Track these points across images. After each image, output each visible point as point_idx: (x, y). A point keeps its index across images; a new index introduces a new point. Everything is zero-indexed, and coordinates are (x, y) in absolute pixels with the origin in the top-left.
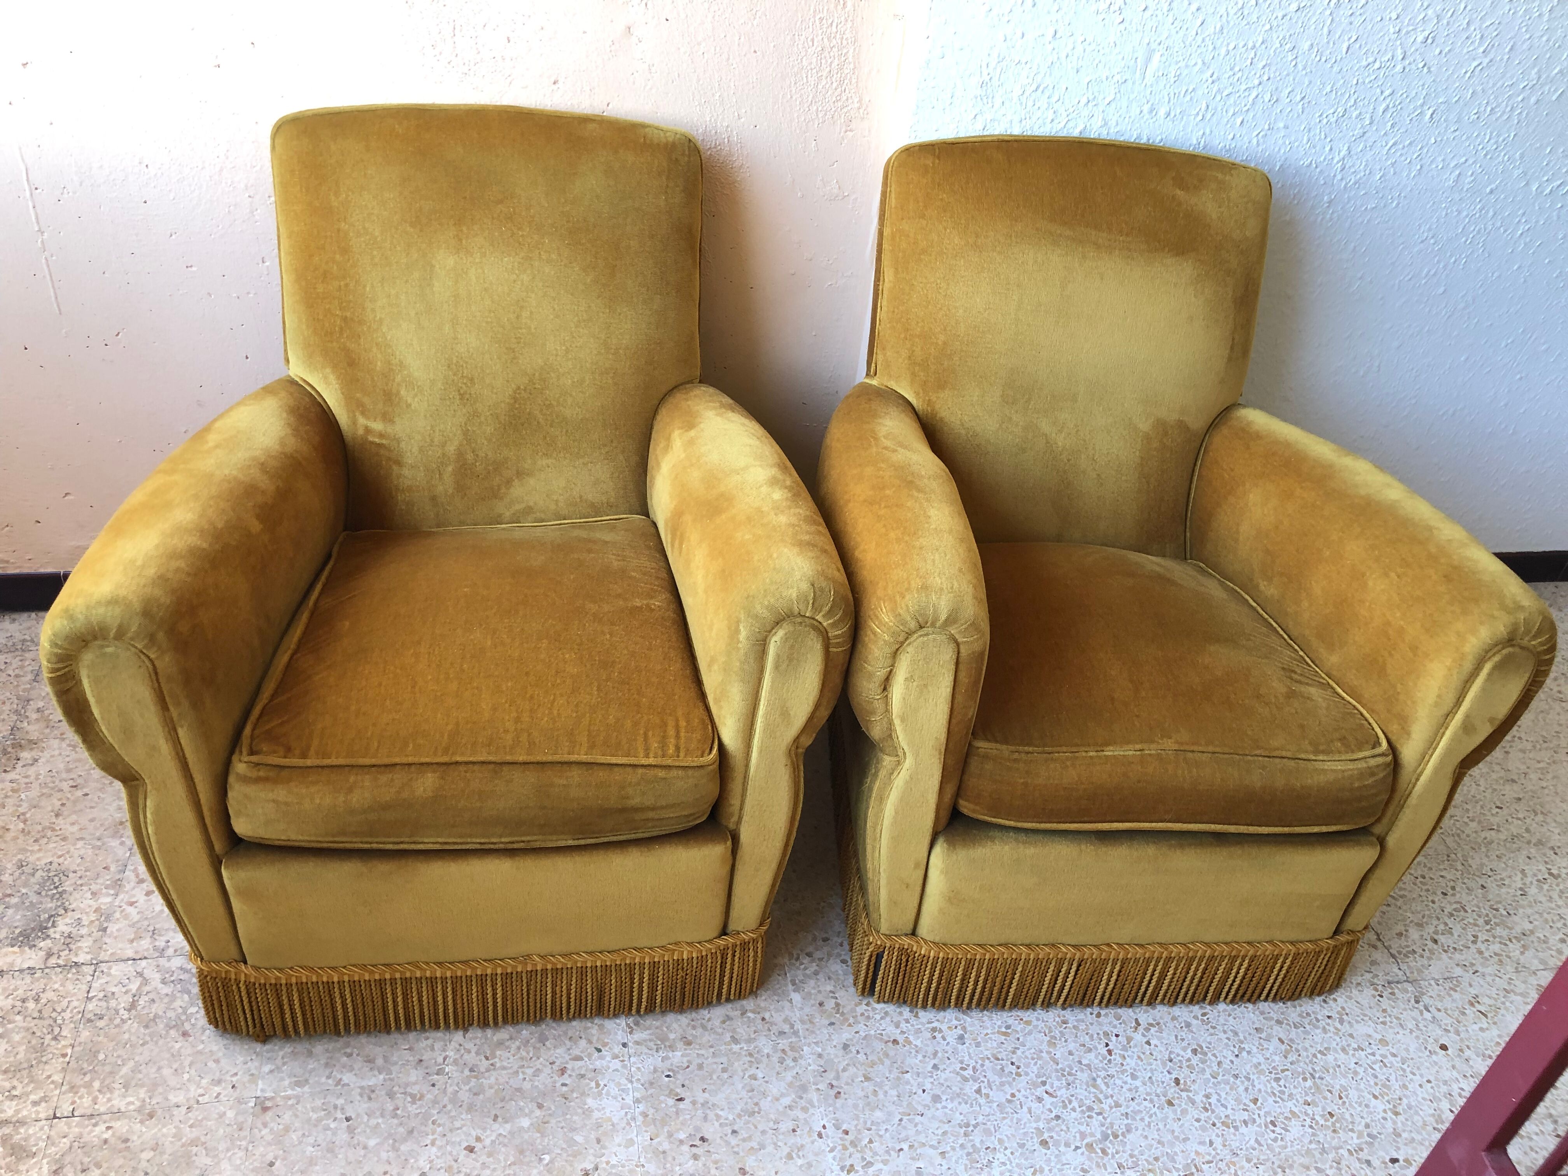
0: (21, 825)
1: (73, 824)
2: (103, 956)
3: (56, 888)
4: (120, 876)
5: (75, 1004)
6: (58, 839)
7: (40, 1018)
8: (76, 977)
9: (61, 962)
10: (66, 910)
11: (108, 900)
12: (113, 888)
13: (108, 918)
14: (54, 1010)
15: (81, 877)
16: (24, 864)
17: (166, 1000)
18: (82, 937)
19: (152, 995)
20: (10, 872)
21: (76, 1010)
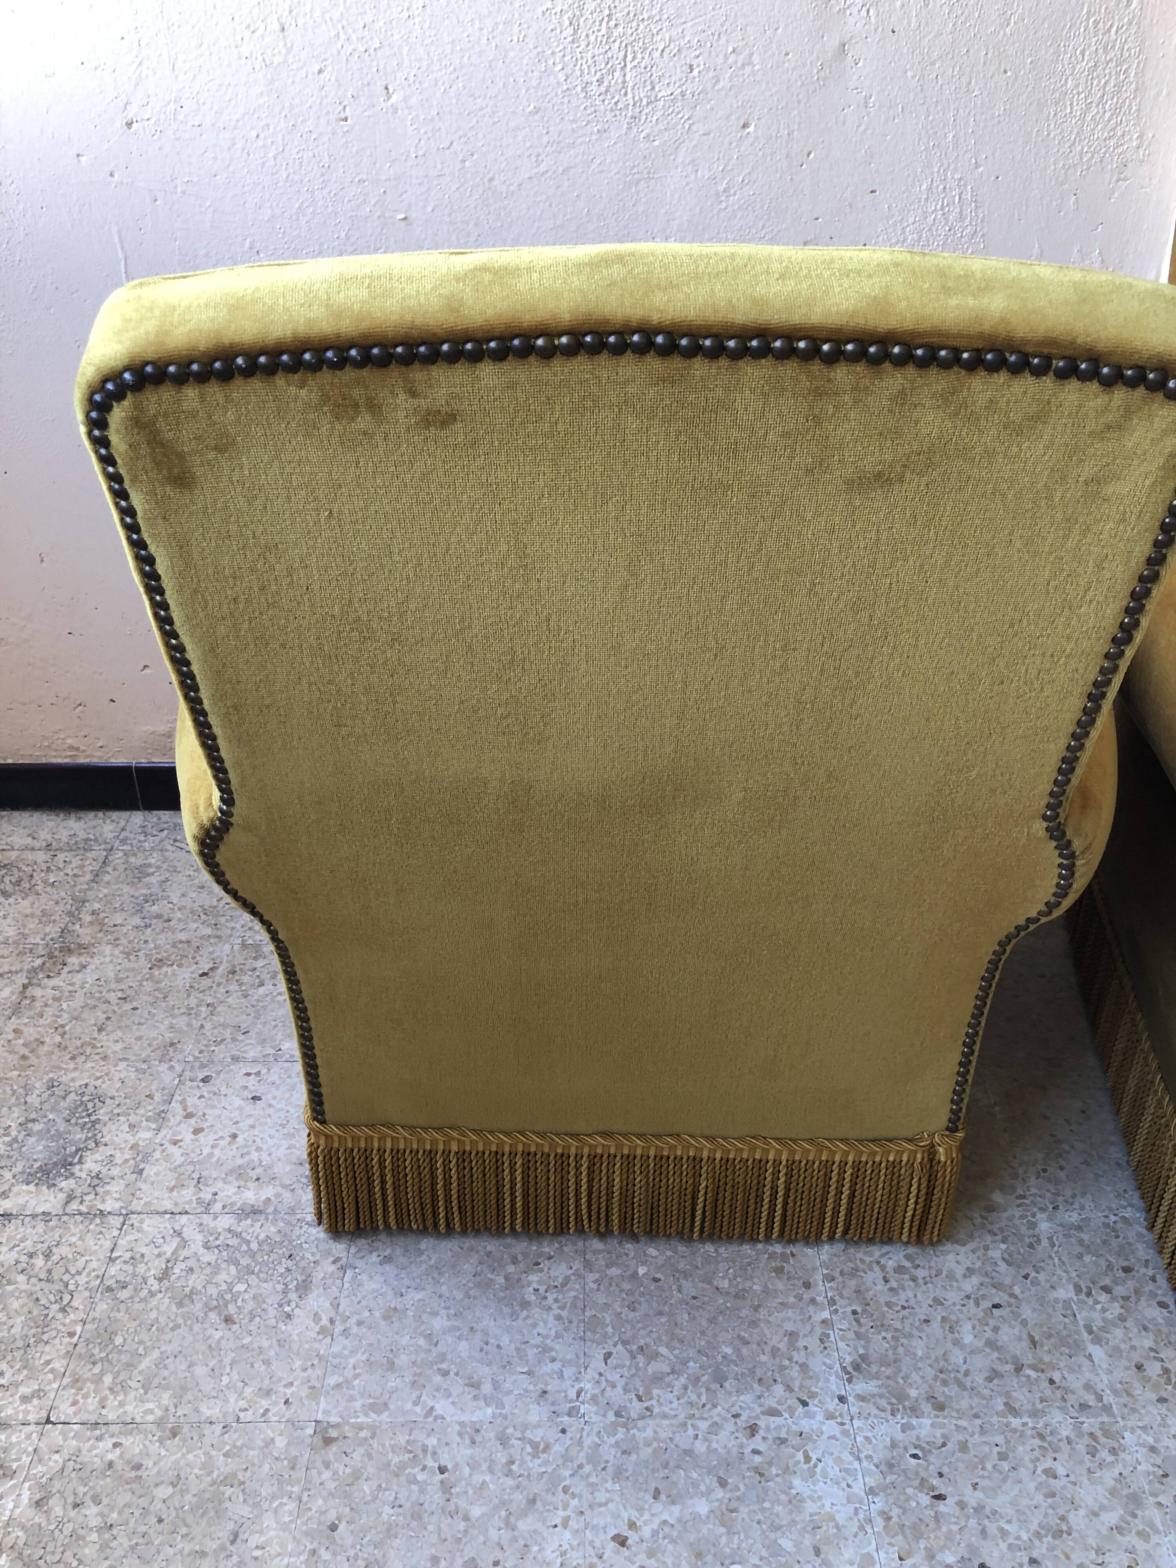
0: (58, 1039)
1: (117, 1041)
2: (136, 1206)
3: (89, 1115)
4: (165, 1108)
5: (94, 1264)
6: (97, 1057)
7: (48, 1281)
8: (99, 1229)
9: (84, 1209)
10: (97, 1144)
11: (148, 1135)
12: (156, 1121)
13: (146, 1157)
14: (67, 1271)
15: (119, 1105)
16: (56, 1084)
17: (208, 1271)
18: (113, 1178)
19: (191, 1263)
20: (38, 1092)
21: (93, 1274)
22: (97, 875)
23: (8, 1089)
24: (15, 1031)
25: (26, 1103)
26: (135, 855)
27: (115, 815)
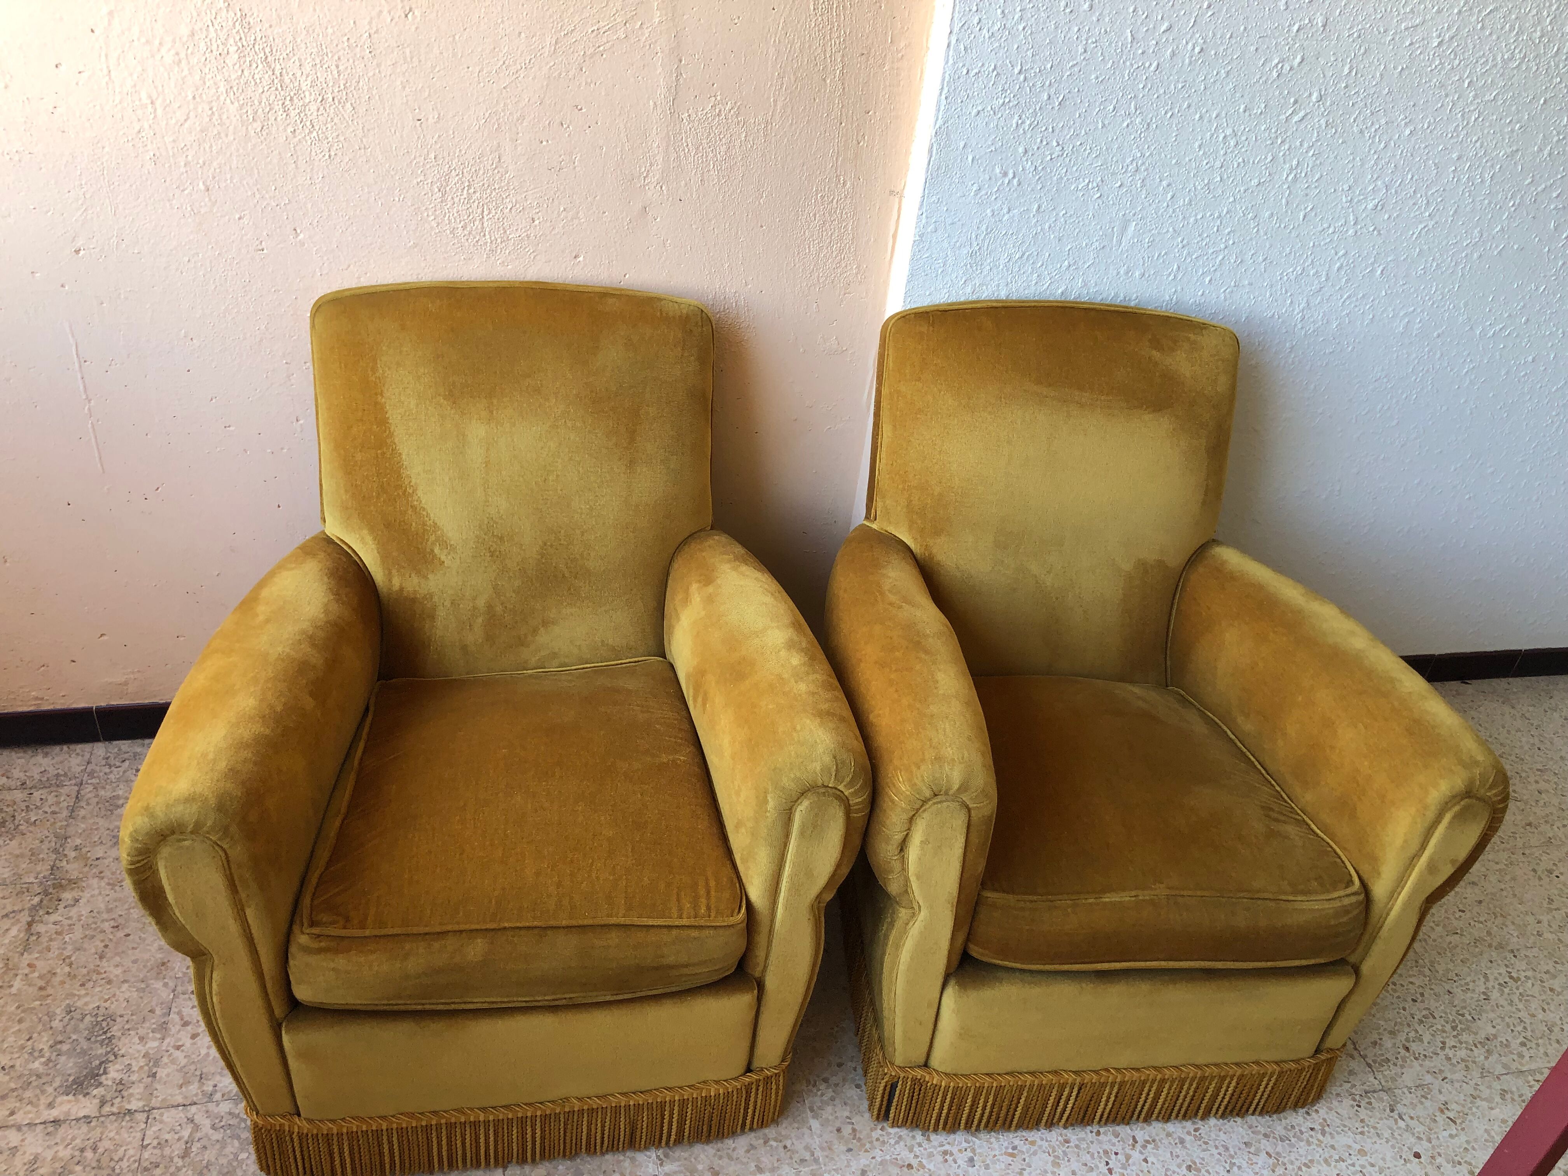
0: (67, 969)
1: (117, 966)
2: (154, 1103)
3: (105, 1033)
4: (166, 1019)
5: (131, 1152)
6: (103, 982)
7: (100, 1168)
8: (129, 1124)
9: (114, 1110)
10: (116, 1057)
11: (155, 1044)
12: (158, 1033)
13: (157, 1063)
14: (112, 1159)
15: (127, 1022)
16: (73, 1009)
17: (218, 1146)
18: (133, 1083)
19: (204, 1142)
20: (59, 1018)
21: (132, 1159)
22: (73, 811)
23: (34, 1018)
24: (29, 965)
25: (51, 1028)
26: (104, 788)
27: (79, 747)
